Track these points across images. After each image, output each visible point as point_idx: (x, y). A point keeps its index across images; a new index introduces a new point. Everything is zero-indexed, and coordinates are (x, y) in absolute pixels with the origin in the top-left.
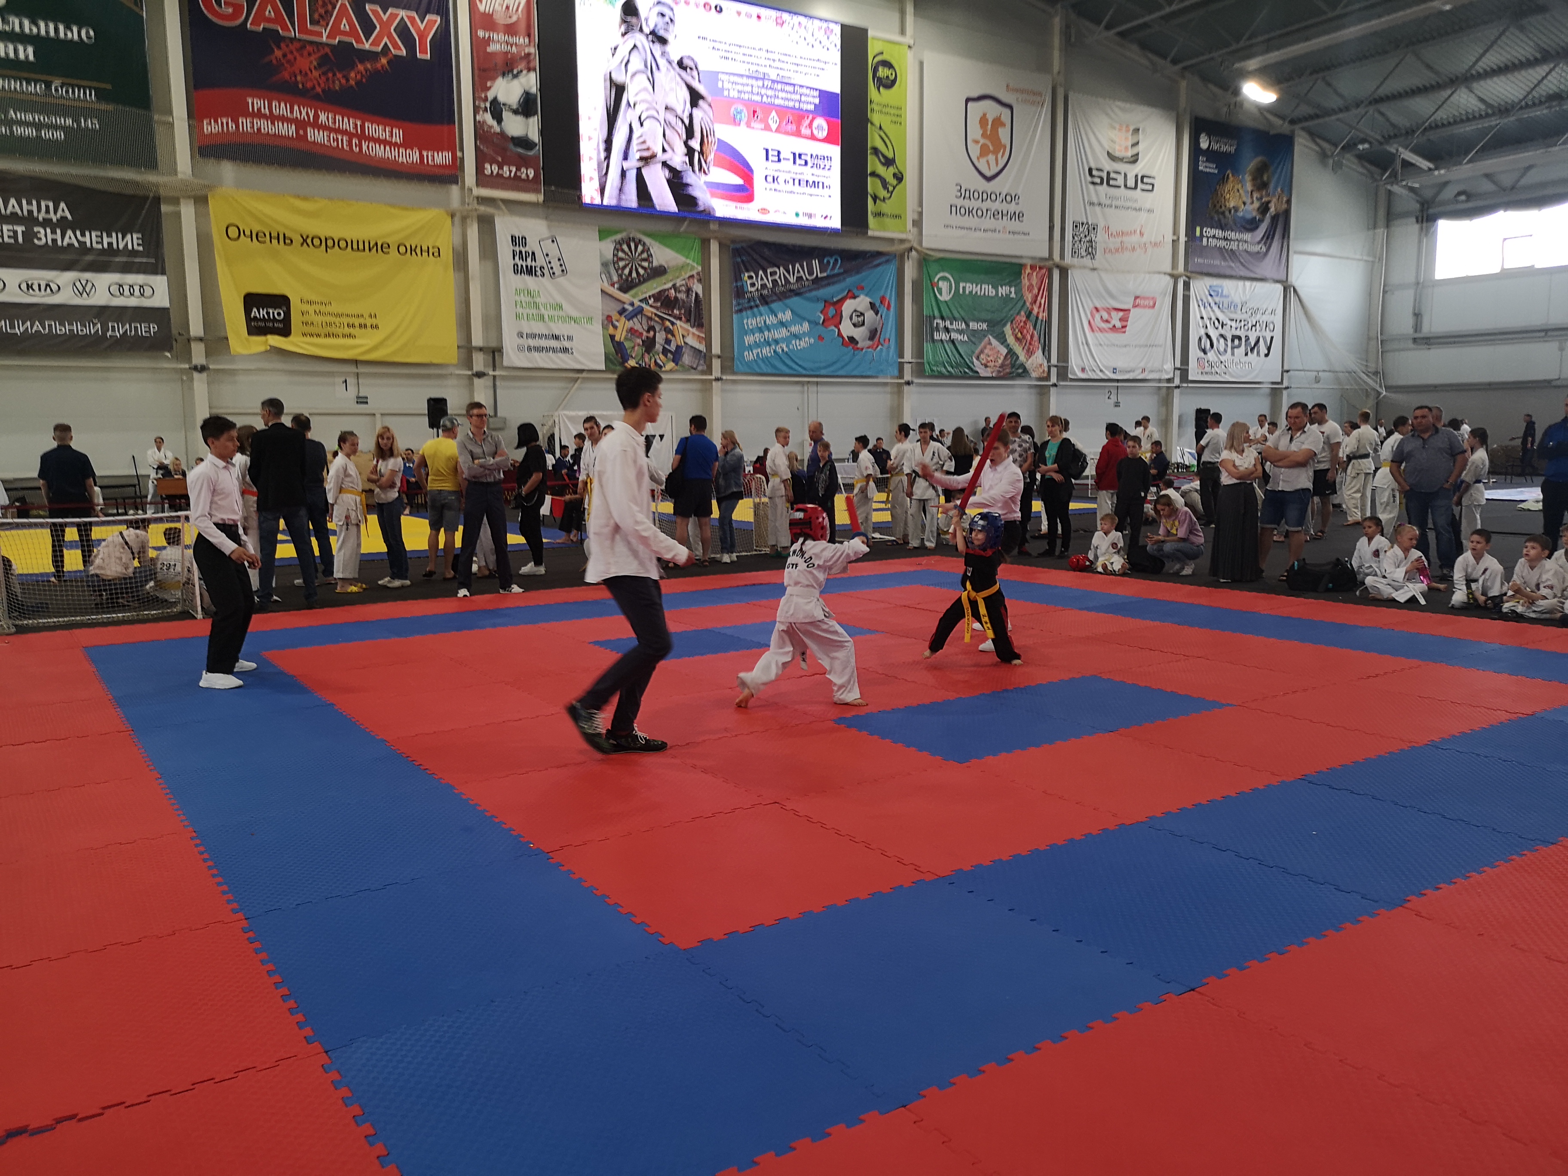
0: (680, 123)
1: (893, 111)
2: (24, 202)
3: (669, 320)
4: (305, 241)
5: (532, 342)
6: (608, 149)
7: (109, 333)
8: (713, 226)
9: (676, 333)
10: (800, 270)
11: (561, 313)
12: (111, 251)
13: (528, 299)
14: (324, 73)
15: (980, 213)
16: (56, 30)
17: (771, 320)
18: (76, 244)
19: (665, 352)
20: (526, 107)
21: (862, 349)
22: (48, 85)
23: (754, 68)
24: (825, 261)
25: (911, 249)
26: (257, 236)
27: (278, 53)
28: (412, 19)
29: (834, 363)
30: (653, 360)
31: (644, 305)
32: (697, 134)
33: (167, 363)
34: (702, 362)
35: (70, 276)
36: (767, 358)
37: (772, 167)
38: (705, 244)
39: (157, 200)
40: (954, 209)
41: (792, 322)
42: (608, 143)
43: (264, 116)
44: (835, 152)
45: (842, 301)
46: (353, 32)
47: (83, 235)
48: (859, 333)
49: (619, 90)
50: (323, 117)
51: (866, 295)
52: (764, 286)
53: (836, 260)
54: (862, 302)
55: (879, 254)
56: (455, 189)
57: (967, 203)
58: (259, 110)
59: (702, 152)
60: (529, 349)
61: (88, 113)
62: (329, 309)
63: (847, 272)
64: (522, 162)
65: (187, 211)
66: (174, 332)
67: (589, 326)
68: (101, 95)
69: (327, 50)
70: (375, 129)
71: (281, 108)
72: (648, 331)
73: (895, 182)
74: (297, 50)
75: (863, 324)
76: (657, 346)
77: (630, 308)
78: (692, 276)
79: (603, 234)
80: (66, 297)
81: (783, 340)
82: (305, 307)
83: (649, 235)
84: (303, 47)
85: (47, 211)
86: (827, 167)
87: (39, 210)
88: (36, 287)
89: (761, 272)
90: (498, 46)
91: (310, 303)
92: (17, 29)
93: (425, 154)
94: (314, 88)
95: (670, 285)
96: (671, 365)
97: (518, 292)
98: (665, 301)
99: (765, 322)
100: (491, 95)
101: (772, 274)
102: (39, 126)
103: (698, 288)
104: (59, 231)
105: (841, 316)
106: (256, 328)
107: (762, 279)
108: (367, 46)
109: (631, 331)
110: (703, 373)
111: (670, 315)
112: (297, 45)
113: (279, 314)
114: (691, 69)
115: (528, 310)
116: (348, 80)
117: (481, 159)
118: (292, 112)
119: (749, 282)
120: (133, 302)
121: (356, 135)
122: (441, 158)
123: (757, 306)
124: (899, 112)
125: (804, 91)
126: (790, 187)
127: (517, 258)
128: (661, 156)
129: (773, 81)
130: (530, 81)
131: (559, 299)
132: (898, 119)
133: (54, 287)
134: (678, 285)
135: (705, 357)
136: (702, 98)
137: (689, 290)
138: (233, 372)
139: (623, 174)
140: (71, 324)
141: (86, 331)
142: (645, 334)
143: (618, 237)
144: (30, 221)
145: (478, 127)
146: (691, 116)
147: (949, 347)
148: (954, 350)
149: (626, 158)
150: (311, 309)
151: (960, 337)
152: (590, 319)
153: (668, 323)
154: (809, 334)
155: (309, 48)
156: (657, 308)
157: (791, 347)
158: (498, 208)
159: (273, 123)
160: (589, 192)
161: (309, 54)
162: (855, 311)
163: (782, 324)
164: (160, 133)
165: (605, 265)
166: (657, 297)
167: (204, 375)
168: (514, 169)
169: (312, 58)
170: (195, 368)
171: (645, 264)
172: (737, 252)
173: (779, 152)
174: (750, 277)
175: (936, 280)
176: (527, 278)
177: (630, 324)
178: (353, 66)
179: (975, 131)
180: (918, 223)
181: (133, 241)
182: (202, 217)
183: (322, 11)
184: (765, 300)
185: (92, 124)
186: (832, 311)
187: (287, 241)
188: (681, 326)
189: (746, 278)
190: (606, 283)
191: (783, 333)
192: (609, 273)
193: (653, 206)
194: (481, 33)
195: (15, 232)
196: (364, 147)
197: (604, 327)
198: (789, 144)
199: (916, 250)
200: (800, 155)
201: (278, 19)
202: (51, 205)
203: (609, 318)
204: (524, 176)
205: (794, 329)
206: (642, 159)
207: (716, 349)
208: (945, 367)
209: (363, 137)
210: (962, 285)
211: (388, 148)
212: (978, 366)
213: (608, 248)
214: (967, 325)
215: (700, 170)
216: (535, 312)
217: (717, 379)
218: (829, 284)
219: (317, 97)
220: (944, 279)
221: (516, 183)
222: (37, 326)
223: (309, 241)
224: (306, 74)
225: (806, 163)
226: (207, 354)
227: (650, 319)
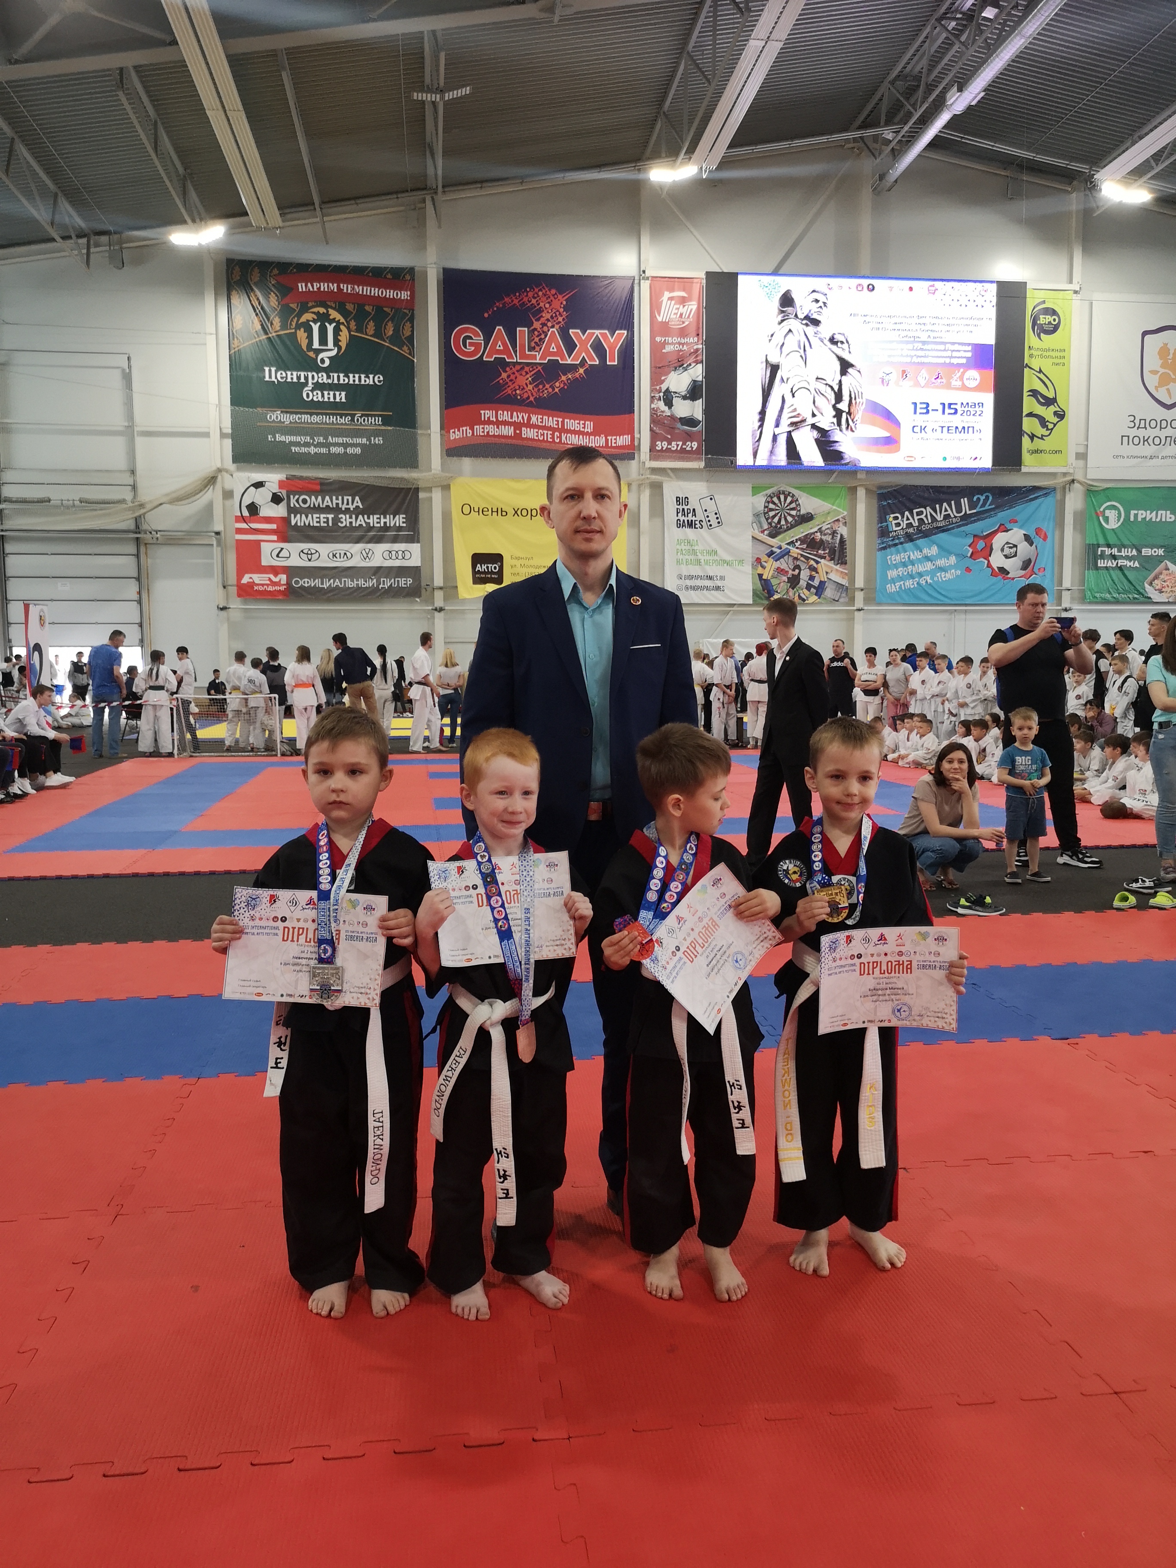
0: (829, 389)
1: (1054, 354)
2: (334, 498)
3: (814, 560)
4: (516, 512)
5: (689, 583)
6: (762, 419)
7: (381, 586)
8: (860, 476)
9: (820, 570)
10: (948, 509)
11: (716, 558)
12: (386, 528)
13: (687, 548)
14: (537, 386)
15: (1157, 441)
16: (360, 378)
17: (915, 555)
18: (364, 525)
19: (809, 587)
20: (693, 393)
21: (1013, 579)
22: (353, 416)
23: (905, 333)
24: (975, 499)
25: (1073, 481)
26: (482, 511)
27: (504, 375)
28: (604, 335)
29: (984, 591)
30: (797, 595)
31: (790, 548)
32: (846, 398)
33: (419, 606)
34: (844, 595)
35: (360, 546)
36: (909, 589)
37: (920, 420)
38: (853, 490)
39: (417, 490)
40: (1125, 439)
41: (939, 556)
42: (763, 413)
43: (492, 423)
44: (988, 399)
45: (995, 533)
46: (559, 353)
47: (369, 518)
48: (1008, 564)
49: (774, 369)
50: (534, 419)
51: (1021, 527)
52: (910, 525)
53: (987, 498)
54: (1016, 535)
55: (1035, 489)
56: (634, 464)
57: (1142, 433)
58: (489, 418)
59: (849, 413)
60: (687, 588)
61: (376, 433)
62: (531, 562)
63: (999, 507)
64: (689, 437)
65: (437, 496)
66: (423, 584)
67: (740, 567)
68: (386, 421)
69: (540, 368)
70: (572, 424)
71: (504, 416)
72: (794, 570)
73: (1056, 420)
74: (518, 371)
75: (1015, 555)
76: (801, 582)
77: (778, 551)
78: (838, 520)
79: (756, 490)
80: (356, 562)
81: (927, 573)
82: (514, 562)
83: (796, 488)
84: (522, 368)
85: (348, 504)
86: (979, 413)
87: (343, 503)
88: (338, 555)
89: (907, 513)
90: (672, 347)
91: (518, 558)
92: (336, 381)
93: (609, 438)
94: (528, 398)
95: (815, 529)
96: (814, 598)
97: (679, 542)
98: (811, 543)
99: (909, 557)
100: (664, 387)
101: (918, 514)
102: (345, 445)
103: (843, 530)
104: (354, 516)
105: (991, 549)
106: (479, 579)
107: (908, 519)
108: (569, 362)
109: (780, 571)
110: (847, 604)
111: (815, 555)
112: (518, 367)
113: (495, 568)
114: (842, 342)
115: (687, 557)
116: (554, 389)
117: (654, 437)
118: (512, 418)
119: (894, 522)
120: (398, 563)
121: (557, 430)
122: (622, 440)
123: (901, 543)
124: (1062, 354)
125: (956, 347)
126: (938, 434)
127: (680, 514)
128: (810, 421)
129: (924, 343)
130: (697, 372)
131: (715, 546)
132: (1062, 361)
133: (349, 555)
134: (823, 529)
135: (846, 591)
136: (852, 366)
137: (834, 533)
138: (463, 612)
139: (775, 438)
140: (357, 580)
141: (367, 585)
142: (791, 572)
143: (769, 492)
144: (337, 510)
145: (654, 413)
146: (840, 381)
147: (1116, 575)
148: (1122, 577)
149: (777, 425)
150: (518, 563)
151: (1129, 564)
152: (741, 562)
153: (812, 562)
154: (955, 567)
155: (527, 369)
156: (802, 549)
157: (936, 579)
158: (669, 476)
159: (498, 428)
160: (744, 457)
161: (527, 373)
162: (1007, 543)
163: (928, 558)
164: (421, 441)
165: (756, 515)
166: (802, 541)
167: (442, 613)
168: (680, 443)
169: (528, 376)
170: (436, 610)
171: (794, 513)
172: (882, 497)
173: (928, 404)
174: (896, 518)
175: (1102, 509)
176: (688, 530)
177: (777, 564)
178: (557, 378)
179: (1153, 362)
180: (1082, 456)
181: (400, 520)
182: (446, 500)
183: (537, 340)
184: (910, 538)
185: (379, 441)
186: (981, 545)
187: (503, 513)
188: (825, 565)
189: (891, 519)
190: (756, 531)
191: (929, 566)
192: (760, 522)
193: (801, 464)
194: (658, 339)
195: (328, 518)
196: (563, 438)
197: (754, 567)
198: (936, 397)
199: (1079, 482)
200: (950, 404)
201: (506, 351)
202: (350, 498)
203: (758, 560)
204: (688, 449)
205: (941, 562)
206: (792, 424)
207: (860, 582)
208: (1110, 593)
209: (563, 430)
210: (1133, 512)
211: (581, 437)
212: (1150, 591)
213: (760, 501)
214: (1139, 551)
215: (847, 428)
216: (693, 557)
217: (859, 610)
218: (979, 520)
219: (530, 405)
220: (1114, 507)
221: (683, 454)
222: (337, 583)
223: (519, 512)
224: (524, 388)
225: (956, 411)
226: (445, 599)
227: (796, 559)
